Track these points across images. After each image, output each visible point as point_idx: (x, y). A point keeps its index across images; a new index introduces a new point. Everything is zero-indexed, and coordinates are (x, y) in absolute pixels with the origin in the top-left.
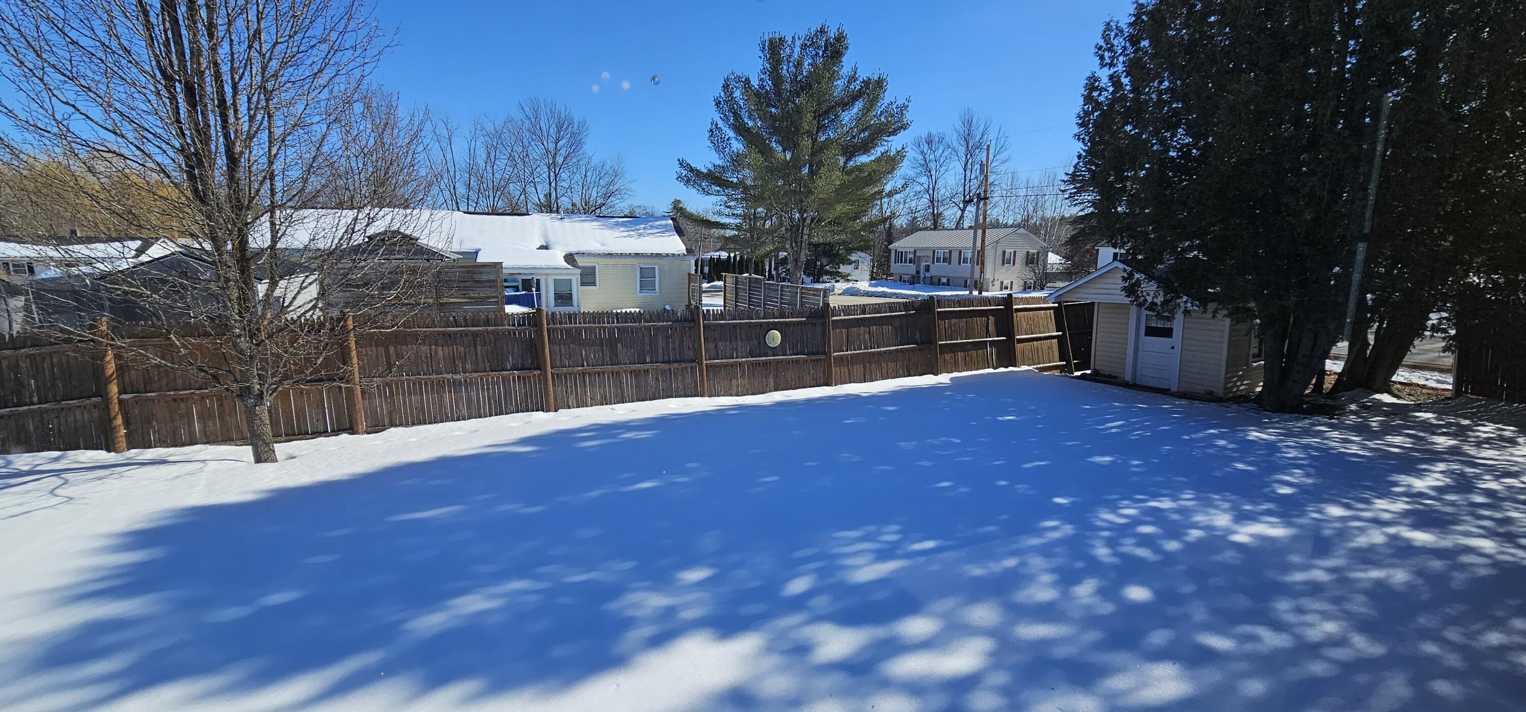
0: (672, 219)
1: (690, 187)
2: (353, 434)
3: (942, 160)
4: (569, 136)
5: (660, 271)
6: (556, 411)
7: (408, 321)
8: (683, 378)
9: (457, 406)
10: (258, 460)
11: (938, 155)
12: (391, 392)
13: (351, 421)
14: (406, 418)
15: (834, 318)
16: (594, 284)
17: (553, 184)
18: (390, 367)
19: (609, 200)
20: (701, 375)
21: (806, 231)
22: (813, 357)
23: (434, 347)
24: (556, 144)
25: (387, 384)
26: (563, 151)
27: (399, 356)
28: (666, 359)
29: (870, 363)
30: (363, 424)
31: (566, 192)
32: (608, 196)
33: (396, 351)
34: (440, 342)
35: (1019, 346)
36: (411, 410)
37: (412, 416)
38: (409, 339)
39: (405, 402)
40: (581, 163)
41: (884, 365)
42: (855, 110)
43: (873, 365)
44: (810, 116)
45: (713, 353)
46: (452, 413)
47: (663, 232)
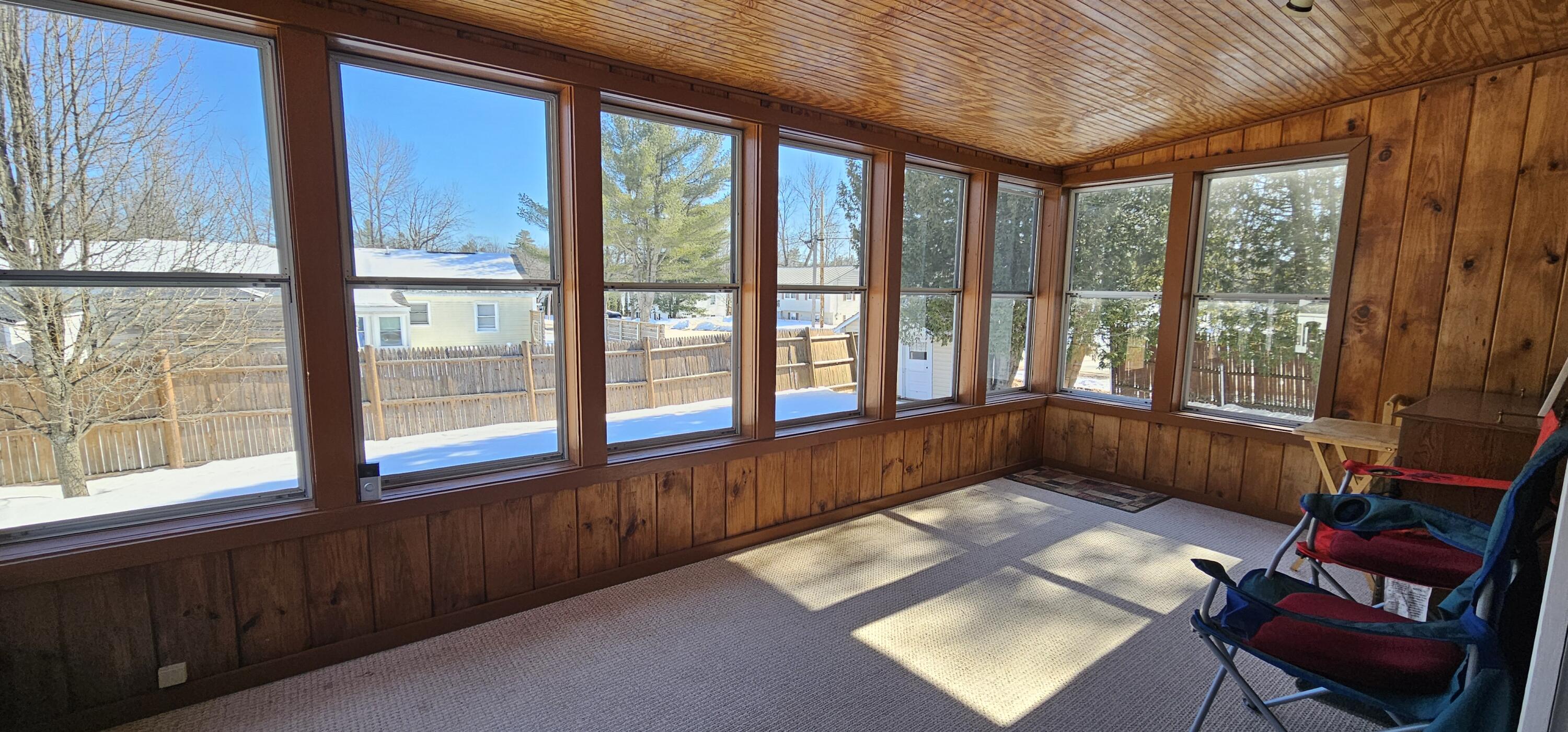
0: (513, 256)
1: (533, 224)
2: (171, 468)
3: (790, 201)
4: (394, 160)
5: (500, 309)
6: (387, 439)
7: (230, 360)
8: (514, 405)
9: (284, 439)
10: (68, 494)
11: (786, 197)
12: (212, 427)
13: (167, 457)
14: (229, 451)
15: (653, 350)
16: (426, 322)
17: (376, 212)
18: (210, 403)
19: (443, 231)
20: (531, 402)
21: (654, 268)
22: (635, 384)
23: (257, 384)
24: (379, 169)
25: (208, 420)
26: (387, 177)
27: (219, 394)
28: (496, 389)
29: (687, 388)
30: (180, 458)
31: (392, 221)
32: (441, 227)
33: (217, 388)
34: (265, 378)
35: (816, 370)
36: (235, 444)
37: (235, 449)
38: (230, 377)
39: (227, 438)
40: (409, 190)
41: (700, 389)
42: (696, 156)
43: (690, 390)
44: (652, 160)
45: (542, 383)
46: (278, 445)
47: (504, 270)
